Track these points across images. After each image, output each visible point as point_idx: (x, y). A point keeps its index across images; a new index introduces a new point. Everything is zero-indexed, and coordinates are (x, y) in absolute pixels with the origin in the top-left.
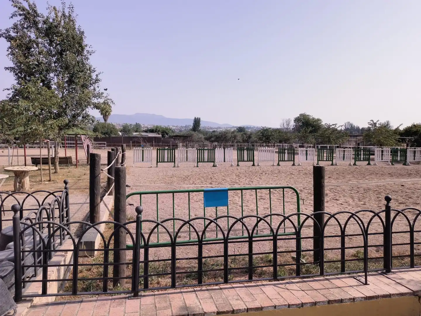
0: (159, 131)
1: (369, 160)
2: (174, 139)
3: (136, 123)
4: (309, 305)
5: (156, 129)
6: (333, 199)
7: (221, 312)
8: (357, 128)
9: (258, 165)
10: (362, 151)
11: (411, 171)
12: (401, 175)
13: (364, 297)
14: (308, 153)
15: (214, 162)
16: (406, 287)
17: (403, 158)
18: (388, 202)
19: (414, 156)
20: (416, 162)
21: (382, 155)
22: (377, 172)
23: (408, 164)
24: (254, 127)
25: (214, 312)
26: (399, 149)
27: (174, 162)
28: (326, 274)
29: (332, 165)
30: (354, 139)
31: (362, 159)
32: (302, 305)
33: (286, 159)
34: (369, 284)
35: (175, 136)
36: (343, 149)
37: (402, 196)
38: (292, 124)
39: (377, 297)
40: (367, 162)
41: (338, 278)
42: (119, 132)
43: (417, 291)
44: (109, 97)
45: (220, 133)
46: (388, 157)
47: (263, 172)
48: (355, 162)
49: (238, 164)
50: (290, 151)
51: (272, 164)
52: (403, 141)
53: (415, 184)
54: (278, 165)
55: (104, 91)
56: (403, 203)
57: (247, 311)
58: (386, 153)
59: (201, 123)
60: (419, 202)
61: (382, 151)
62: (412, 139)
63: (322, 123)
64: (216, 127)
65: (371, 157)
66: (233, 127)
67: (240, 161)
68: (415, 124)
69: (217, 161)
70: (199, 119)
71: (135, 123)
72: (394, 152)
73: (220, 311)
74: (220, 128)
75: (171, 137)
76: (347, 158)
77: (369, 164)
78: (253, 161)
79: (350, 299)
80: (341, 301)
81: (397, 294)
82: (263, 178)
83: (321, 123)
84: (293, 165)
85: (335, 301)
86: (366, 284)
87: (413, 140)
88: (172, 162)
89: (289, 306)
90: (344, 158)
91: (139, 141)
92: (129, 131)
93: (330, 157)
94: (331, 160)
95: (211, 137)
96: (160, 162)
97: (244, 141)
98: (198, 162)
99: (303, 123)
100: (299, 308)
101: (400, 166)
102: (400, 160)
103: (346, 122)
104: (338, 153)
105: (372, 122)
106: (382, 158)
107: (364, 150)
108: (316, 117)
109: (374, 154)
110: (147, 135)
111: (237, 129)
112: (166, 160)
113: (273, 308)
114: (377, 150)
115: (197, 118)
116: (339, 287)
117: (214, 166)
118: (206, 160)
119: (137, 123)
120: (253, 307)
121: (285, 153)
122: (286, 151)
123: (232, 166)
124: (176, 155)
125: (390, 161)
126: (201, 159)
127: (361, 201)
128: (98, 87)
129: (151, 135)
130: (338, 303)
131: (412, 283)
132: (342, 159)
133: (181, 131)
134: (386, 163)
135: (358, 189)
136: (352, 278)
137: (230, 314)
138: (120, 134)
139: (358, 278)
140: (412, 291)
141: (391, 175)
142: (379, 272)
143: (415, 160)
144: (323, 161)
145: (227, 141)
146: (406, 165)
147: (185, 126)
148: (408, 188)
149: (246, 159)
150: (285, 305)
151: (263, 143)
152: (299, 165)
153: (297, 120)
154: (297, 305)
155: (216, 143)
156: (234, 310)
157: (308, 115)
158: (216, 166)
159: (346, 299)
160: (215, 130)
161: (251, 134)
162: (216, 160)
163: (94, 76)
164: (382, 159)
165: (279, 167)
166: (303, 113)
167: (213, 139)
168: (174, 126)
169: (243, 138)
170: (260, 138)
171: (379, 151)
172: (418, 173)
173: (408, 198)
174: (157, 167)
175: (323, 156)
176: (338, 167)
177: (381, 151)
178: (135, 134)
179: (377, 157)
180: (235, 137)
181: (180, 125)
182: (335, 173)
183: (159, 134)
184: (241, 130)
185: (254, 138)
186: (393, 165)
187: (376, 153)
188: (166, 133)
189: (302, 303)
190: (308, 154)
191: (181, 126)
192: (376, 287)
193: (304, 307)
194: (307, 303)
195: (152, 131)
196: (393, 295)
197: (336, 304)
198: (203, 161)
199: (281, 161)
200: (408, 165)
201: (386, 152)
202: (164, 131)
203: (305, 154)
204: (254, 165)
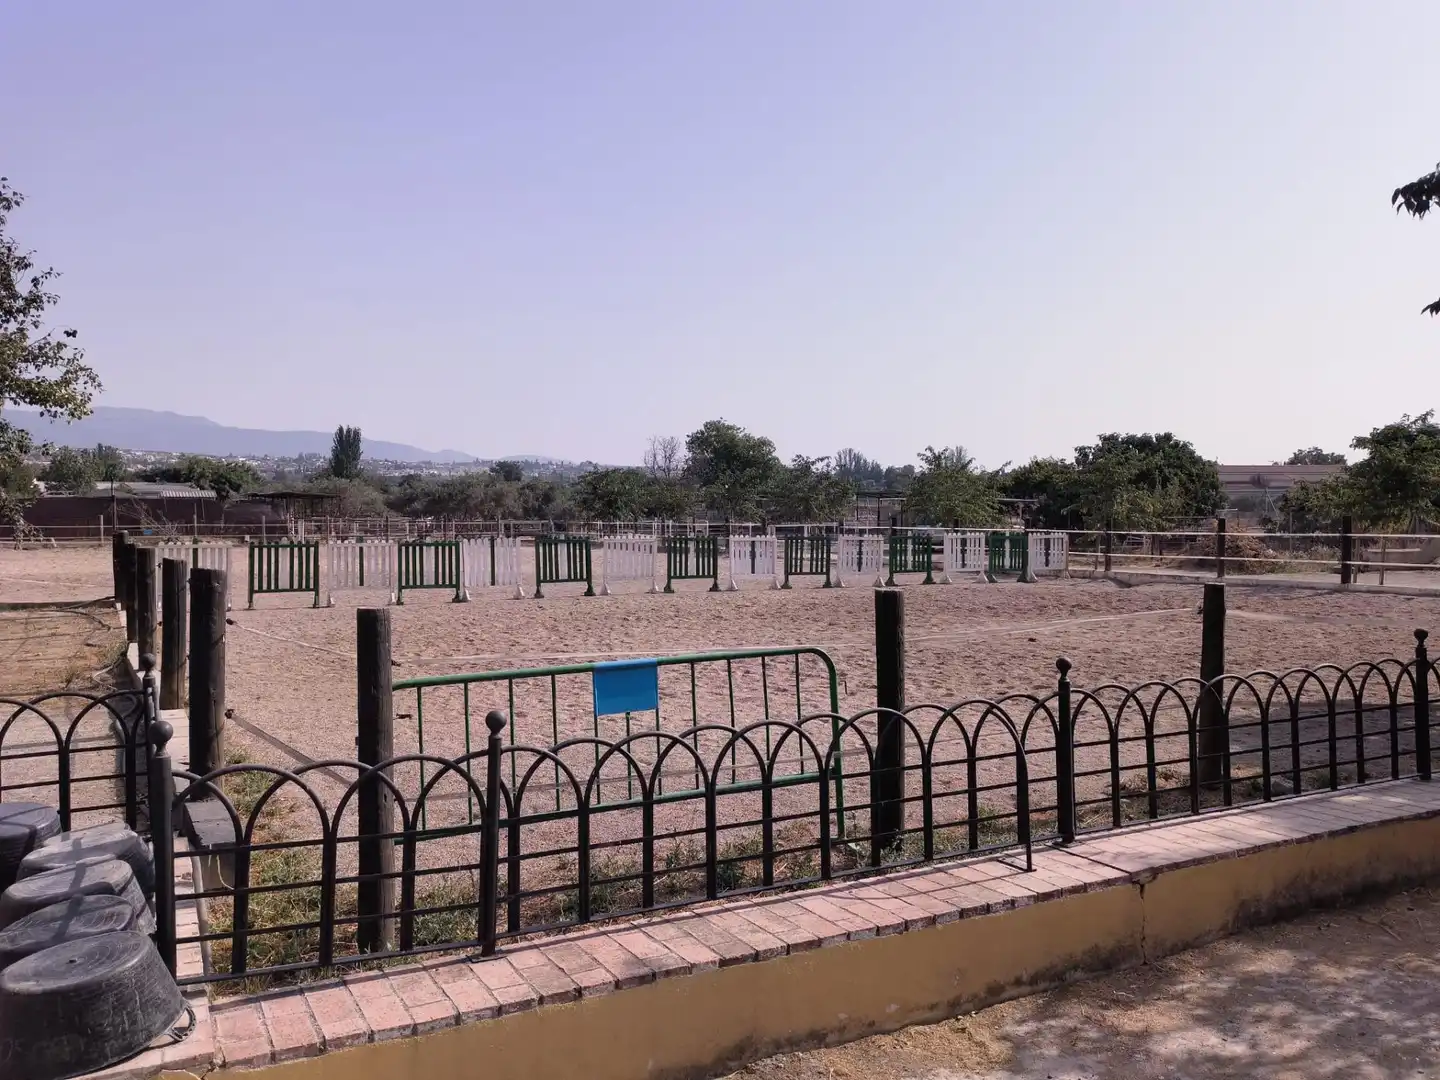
0: (202, 476)
1: (927, 567)
2: (275, 507)
3: (100, 445)
4: (920, 924)
5: (191, 470)
6: (865, 686)
7: (730, 959)
8: (873, 468)
9: (605, 593)
10: (910, 541)
11: (1043, 598)
12: (1019, 612)
13: (1034, 896)
14: (758, 551)
15: (457, 586)
16: (1113, 868)
17: (1019, 561)
18: (1064, 674)
19: (1047, 555)
20: (1052, 573)
21: (963, 552)
22: (957, 605)
23: (1032, 578)
24: (551, 463)
25: (714, 962)
26: (1008, 535)
27: (316, 589)
28: (938, 857)
29: (828, 585)
30: (872, 504)
31: (910, 567)
32: (907, 925)
33: (692, 570)
34: (1035, 870)
35: (272, 496)
36: (857, 538)
37: (1036, 669)
38: (683, 454)
39: (1060, 893)
40: (923, 576)
41: (964, 865)
42: (35, 482)
43: (1138, 873)
44: (82, 363)
45: (444, 486)
46: (979, 559)
47: (629, 613)
48: (891, 573)
49: (538, 591)
50: (703, 545)
51: (648, 589)
52: (1012, 509)
53: (1061, 635)
54: (668, 589)
55: (65, 339)
56: (1046, 688)
57: (788, 953)
58: (973, 549)
59: (362, 447)
60: (1083, 682)
61: (964, 542)
62: (1033, 503)
63: (773, 454)
64: (414, 461)
65: (935, 558)
66: (477, 463)
67: (545, 581)
68: (1039, 459)
69: (467, 584)
70: (357, 433)
71: (95, 446)
72: (995, 543)
73: (728, 958)
74: (429, 464)
75: (256, 499)
76: (869, 564)
77: (929, 581)
78: (589, 579)
79: (1005, 902)
80: (987, 909)
81: (1099, 884)
82: (636, 633)
83: (770, 453)
84: (711, 590)
85: (975, 910)
86: (1029, 869)
87: (1034, 507)
88: (308, 589)
89: (878, 930)
90: (860, 564)
91: (134, 516)
92: (78, 475)
93: (822, 558)
94: (824, 570)
95: (411, 500)
96: (261, 590)
97: (528, 513)
98: (401, 588)
99: (715, 451)
100: (901, 933)
101: (1010, 585)
102: (1011, 566)
103: (841, 449)
104: (842, 550)
105: (929, 454)
106: (963, 560)
107: (916, 540)
108: (757, 435)
109: (941, 552)
110: (156, 493)
111: (492, 470)
112: (284, 582)
113: (843, 940)
114: (950, 538)
115: (349, 431)
116: (975, 883)
117: (457, 599)
118: (429, 579)
119: (104, 444)
120: (799, 941)
121: (687, 551)
122: (692, 546)
123: (517, 598)
124: (323, 564)
125: (986, 572)
126: (411, 577)
127: (939, 687)
128: (36, 325)
129: (171, 491)
130: (980, 914)
131: (1122, 858)
132: (855, 567)
133: (280, 476)
134: (975, 576)
135: (919, 655)
136: (995, 863)
137: (750, 964)
138: (42, 485)
139: (1008, 860)
140: (1126, 874)
141: (993, 611)
142: (1050, 844)
143: (1050, 567)
144: (801, 573)
145: (469, 512)
146: (1026, 581)
147: (296, 456)
148: (1047, 648)
149: (563, 572)
150: (869, 930)
151: (594, 518)
152: (731, 589)
153: (697, 442)
154: (895, 927)
155: (429, 521)
156: (757, 953)
157: (730, 428)
158: (465, 600)
159: (996, 904)
160: (412, 472)
161: (551, 489)
162: (466, 579)
163: (22, 284)
164: (964, 565)
165: (673, 598)
166: (715, 418)
167: (417, 505)
168: (253, 458)
169: (526, 502)
170: (585, 501)
171: (954, 541)
172: (1062, 604)
173: (1052, 673)
174: (250, 608)
175: (802, 559)
176: (847, 592)
177: (959, 541)
178: (101, 486)
179: (948, 558)
180: (498, 499)
181: (276, 453)
182: (842, 611)
183: (202, 488)
184: (508, 471)
185: (561, 502)
186: (992, 581)
187: (947, 547)
188: (230, 482)
189: (906, 922)
190: (758, 555)
191: (283, 460)
192: (1052, 874)
193: (910, 930)
194: (915, 921)
195: (172, 476)
196: (1091, 884)
197: (977, 918)
198: (418, 583)
199: (676, 577)
200: (1032, 581)
201: (973, 545)
202: (221, 476)
203: (748, 554)
204: (589, 593)
